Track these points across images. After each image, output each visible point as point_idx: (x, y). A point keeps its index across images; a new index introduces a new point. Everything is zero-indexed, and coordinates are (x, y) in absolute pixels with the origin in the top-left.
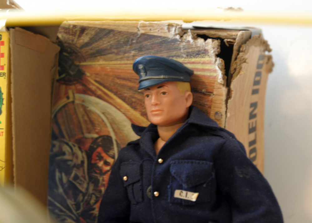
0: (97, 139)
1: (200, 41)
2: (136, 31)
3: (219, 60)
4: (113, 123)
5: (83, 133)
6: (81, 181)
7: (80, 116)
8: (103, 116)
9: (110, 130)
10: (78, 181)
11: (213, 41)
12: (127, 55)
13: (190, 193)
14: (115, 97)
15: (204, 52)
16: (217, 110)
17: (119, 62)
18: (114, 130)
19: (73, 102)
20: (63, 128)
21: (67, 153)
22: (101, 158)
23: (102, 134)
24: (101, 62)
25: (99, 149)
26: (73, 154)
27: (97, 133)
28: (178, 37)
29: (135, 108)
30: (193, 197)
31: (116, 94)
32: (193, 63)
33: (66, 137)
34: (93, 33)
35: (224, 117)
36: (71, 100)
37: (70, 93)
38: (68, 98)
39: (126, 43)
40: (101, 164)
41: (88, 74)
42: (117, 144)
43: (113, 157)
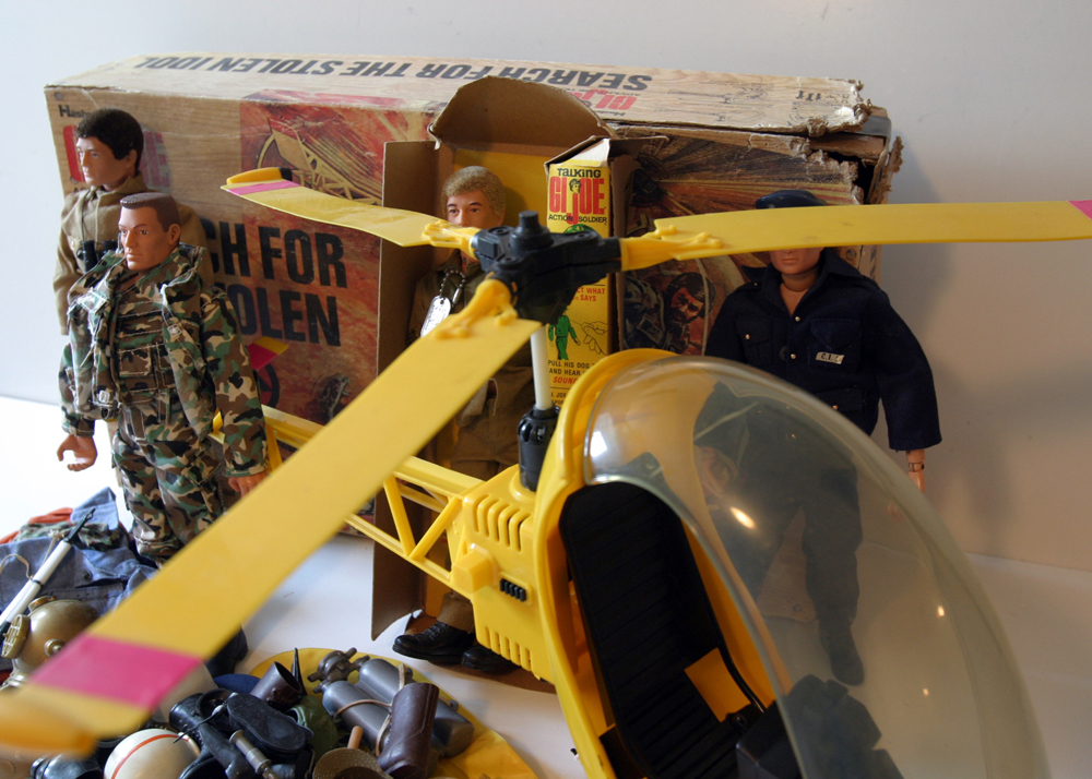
0: (680, 277)
1: (833, 164)
2: (746, 144)
3: (857, 189)
6: (654, 329)
9: (700, 265)
10: (650, 329)
11: (850, 165)
12: (729, 173)
13: (833, 356)
15: (839, 177)
17: (717, 182)
18: (705, 266)
21: (634, 294)
22: (684, 301)
23: (687, 271)
24: (692, 180)
25: (683, 290)
26: (644, 295)
27: (680, 270)
28: (803, 156)
30: (839, 359)
32: (822, 189)
34: (684, 143)
35: (858, 256)
37: (643, 217)
38: (639, 223)
39: (729, 159)
40: (684, 308)
41: (671, 195)
42: (709, 284)
43: (703, 300)
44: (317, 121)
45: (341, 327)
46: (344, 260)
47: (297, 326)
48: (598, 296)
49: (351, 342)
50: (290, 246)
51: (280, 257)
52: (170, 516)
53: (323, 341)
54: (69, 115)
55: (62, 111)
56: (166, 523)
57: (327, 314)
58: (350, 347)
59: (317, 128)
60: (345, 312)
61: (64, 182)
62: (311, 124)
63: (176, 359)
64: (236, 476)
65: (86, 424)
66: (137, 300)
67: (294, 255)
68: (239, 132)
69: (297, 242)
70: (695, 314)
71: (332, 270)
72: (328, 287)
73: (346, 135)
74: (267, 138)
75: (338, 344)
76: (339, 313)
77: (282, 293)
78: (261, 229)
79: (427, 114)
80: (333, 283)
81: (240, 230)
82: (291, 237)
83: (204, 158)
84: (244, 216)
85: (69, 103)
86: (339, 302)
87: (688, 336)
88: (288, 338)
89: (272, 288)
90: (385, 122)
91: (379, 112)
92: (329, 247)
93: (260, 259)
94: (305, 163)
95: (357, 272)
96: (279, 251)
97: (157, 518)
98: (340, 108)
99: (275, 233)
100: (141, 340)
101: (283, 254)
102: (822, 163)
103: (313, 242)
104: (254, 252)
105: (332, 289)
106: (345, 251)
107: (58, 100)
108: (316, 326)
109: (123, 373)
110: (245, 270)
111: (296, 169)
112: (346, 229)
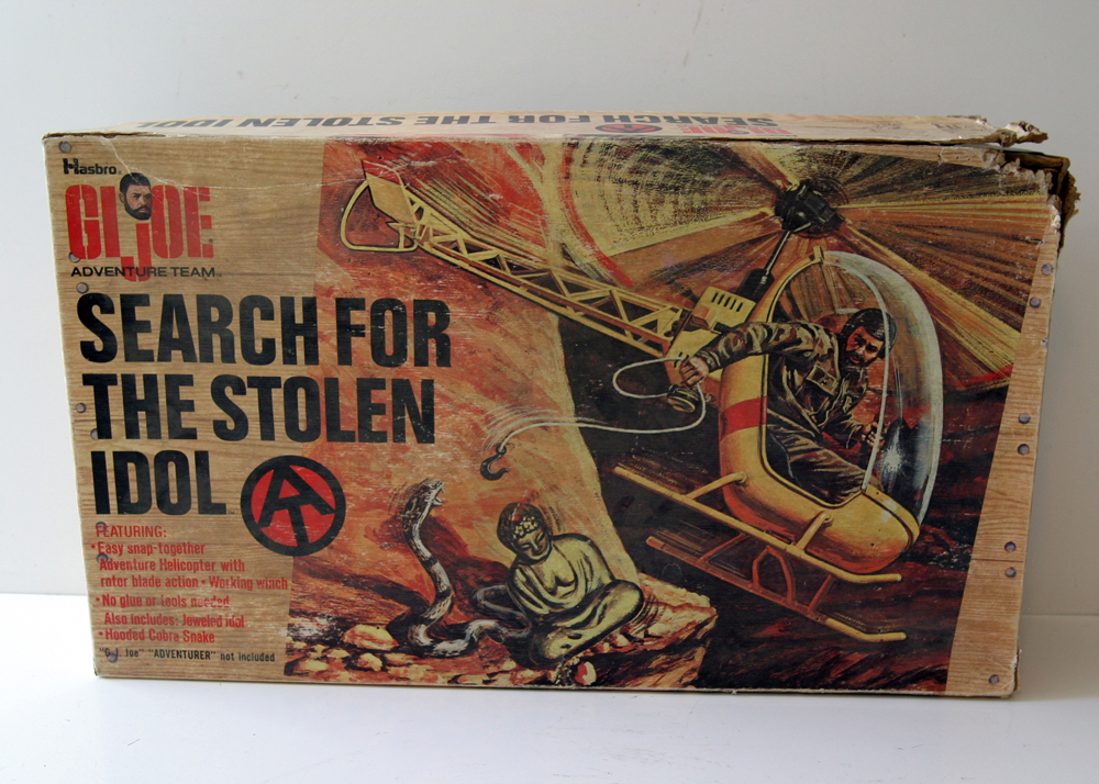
0: (857, 314)
1: (1029, 174)
2: (936, 159)
3: (1053, 198)
4: (884, 290)
5: (834, 309)
6: (828, 378)
7: (830, 283)
8: (867, 281)
9: (880, 300)
10: (823, 379)
11: (1046, 173)
12: (915, 192)
14: (889, 253)
15: (1034, 187)
16: (1045, 262)
17: (901, 203)
18: (885, 300)
19: (820, 264)
20: (799, 303)
21: (804, 340)
22: (861, 342)
23: (865, 307)
24: (873, 204)
25: (859, 330)
26: (815, 341)
27: (857, 306)
28: (997, 168)
29: (921, 268)
31: (891, 249)
32: (1015, 202)
33: (805, 316)
34: (870, 162)
36: (817, 260)
37: (817, 250)
38: (812, 258)
39: (918, 176)
40: (861, 351)
41: (850, 222)
43: (882, 339)
44: (428, 160)
45: (437, 417)
46: (449, 332)
47: (377, 422)
49: (450, 436)
50: (377, 319)
51: (363, 335)
53: (410, 439)
54: (76, 172)
55: (66, 166)
57: (419, 403)
58: (447, 442)
59: (427, 169)
60: (445, 398)
61: (59, 261)
62: (419, 164)
67: (382, 331)
68: (320, 180)
69: (388, 314)
70: (874, 355)
71: (432, 346)
72: (425, 369)
73: (466, 175)
74: (361, 183)
75: (431, 440)
76: (436, 400)
77: (360, 382)
78: (338, 300)
79: (569, 144)
80: (432, 361)
81: (310, 306)
82: (378, 309)
83: (267, 216)
84: (317, 287)
85: (77, 156)
86: (437, 386)
87: (867, 381)
88: (362, 440)
89: (347, 377)
90: (515, 156)
91: (509, 146)
92: (432, 316)
93: (334, 341)
94: (408, 212)
95: (466, 345)
96: (363, 327)
98: (458, 143)
99: (359, 304)
101: (368, 331)
102: (1017, 173)
103: (410, 312)
104: (326, 332)
105: (431, 371)
106: (453, 319)
107: (63, 152)
108: (403, 420)
110: (312, 357)
111: (395, 221)
112: (456, 292)
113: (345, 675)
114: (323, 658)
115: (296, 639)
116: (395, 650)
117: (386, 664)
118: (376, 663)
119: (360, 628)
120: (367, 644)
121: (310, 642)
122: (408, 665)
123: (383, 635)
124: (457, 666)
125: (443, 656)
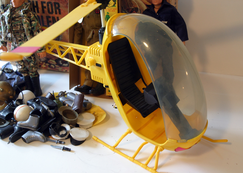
0: (133, 8)
4: (138, 4)
5: (129, 7)
7: (128, 2)
8: (135, 2)
9: (138, 6)
13: (165, 22)
18: (139, 6)
23: (135, 7)
25: (134, 11)
27: (133, 7)
33: (124, 8)
35: (171, 2)
42: (140, 10)
46: (60, 8)
47: (50, 24)
48: (115, 10)
50: (48, 6)
51: (46, 8)
52: (25, 63)
56: (24, 64)
63: (25, 26)
64: (39, 53)
65: (5, 43)
66: (16, 14)
67: (49, 8)
69: (50, 5)
71: (58, 11)
72: (57, 15)
77: (47, 17)
78: (41, 2)
80: (58, 14)
81: (37, 2)
82: (48, 3)
86: (59, 18)
89: (44, 15)
92: (57, 5)
93: (41, 9)
97: (22, 63)
99: (45, 2)
100: (17, 22)
101: (47, 7)
103: (53, 4)
104: (40, 7)
106: (60, 6)
109: (14, 29)
110: (38, 12)
112: (60, 1)
113: (49, 68)
114: (45, 65)
115: (41, 61)
116: (56, 65)
117: (55, 67)
118: (53, 67)
119: (51, 60)
120: (52, 63)
121: (43, 62)
122: (59, 67)
123: (54, 62)
124: (67, 68)
125: (64, 66)
